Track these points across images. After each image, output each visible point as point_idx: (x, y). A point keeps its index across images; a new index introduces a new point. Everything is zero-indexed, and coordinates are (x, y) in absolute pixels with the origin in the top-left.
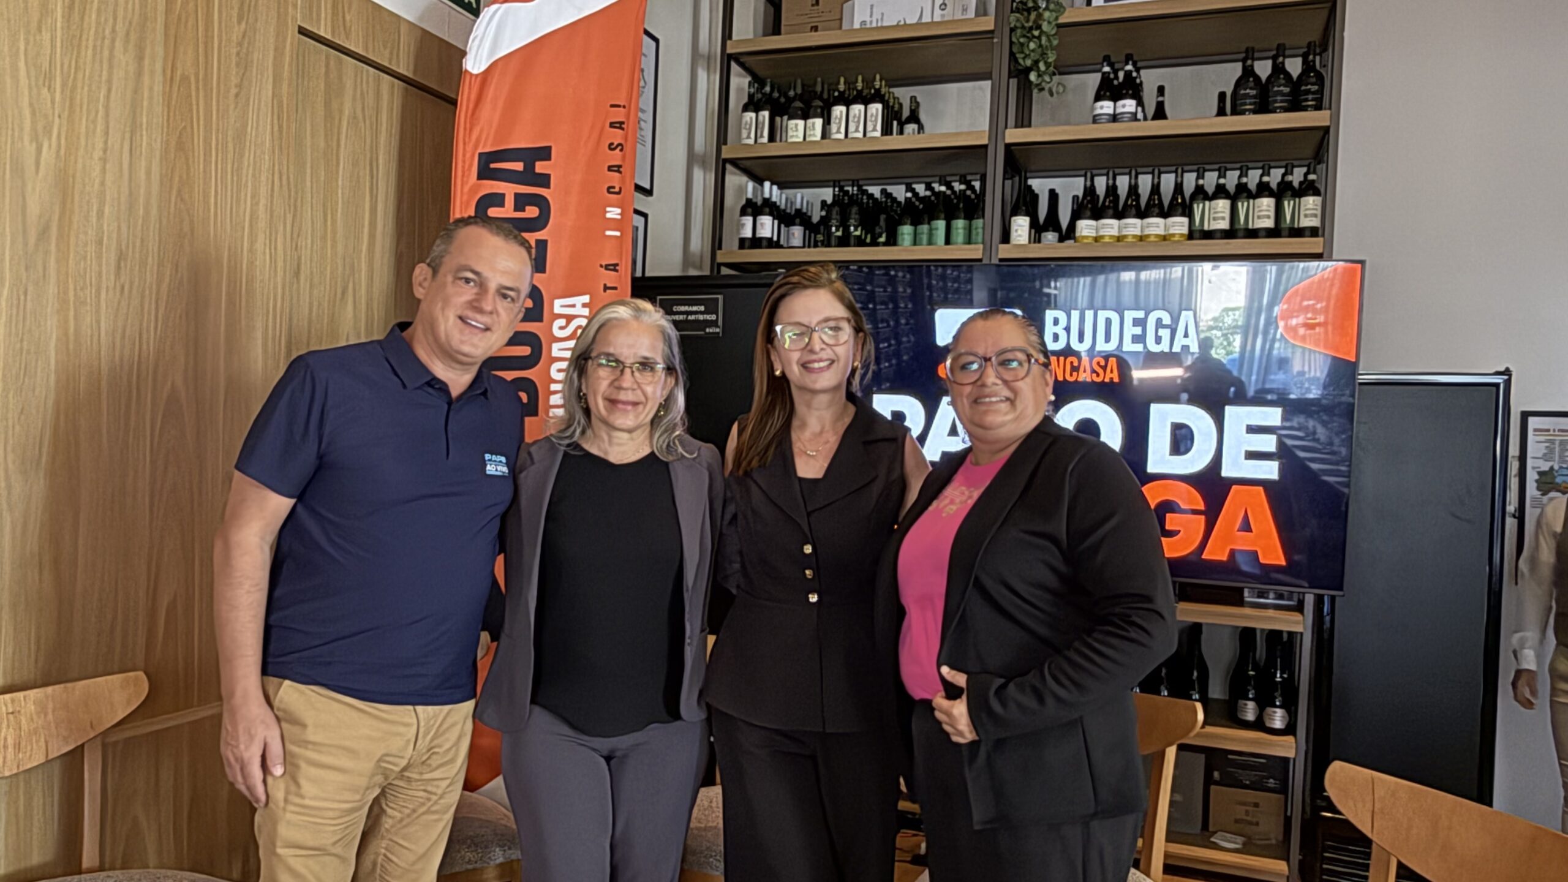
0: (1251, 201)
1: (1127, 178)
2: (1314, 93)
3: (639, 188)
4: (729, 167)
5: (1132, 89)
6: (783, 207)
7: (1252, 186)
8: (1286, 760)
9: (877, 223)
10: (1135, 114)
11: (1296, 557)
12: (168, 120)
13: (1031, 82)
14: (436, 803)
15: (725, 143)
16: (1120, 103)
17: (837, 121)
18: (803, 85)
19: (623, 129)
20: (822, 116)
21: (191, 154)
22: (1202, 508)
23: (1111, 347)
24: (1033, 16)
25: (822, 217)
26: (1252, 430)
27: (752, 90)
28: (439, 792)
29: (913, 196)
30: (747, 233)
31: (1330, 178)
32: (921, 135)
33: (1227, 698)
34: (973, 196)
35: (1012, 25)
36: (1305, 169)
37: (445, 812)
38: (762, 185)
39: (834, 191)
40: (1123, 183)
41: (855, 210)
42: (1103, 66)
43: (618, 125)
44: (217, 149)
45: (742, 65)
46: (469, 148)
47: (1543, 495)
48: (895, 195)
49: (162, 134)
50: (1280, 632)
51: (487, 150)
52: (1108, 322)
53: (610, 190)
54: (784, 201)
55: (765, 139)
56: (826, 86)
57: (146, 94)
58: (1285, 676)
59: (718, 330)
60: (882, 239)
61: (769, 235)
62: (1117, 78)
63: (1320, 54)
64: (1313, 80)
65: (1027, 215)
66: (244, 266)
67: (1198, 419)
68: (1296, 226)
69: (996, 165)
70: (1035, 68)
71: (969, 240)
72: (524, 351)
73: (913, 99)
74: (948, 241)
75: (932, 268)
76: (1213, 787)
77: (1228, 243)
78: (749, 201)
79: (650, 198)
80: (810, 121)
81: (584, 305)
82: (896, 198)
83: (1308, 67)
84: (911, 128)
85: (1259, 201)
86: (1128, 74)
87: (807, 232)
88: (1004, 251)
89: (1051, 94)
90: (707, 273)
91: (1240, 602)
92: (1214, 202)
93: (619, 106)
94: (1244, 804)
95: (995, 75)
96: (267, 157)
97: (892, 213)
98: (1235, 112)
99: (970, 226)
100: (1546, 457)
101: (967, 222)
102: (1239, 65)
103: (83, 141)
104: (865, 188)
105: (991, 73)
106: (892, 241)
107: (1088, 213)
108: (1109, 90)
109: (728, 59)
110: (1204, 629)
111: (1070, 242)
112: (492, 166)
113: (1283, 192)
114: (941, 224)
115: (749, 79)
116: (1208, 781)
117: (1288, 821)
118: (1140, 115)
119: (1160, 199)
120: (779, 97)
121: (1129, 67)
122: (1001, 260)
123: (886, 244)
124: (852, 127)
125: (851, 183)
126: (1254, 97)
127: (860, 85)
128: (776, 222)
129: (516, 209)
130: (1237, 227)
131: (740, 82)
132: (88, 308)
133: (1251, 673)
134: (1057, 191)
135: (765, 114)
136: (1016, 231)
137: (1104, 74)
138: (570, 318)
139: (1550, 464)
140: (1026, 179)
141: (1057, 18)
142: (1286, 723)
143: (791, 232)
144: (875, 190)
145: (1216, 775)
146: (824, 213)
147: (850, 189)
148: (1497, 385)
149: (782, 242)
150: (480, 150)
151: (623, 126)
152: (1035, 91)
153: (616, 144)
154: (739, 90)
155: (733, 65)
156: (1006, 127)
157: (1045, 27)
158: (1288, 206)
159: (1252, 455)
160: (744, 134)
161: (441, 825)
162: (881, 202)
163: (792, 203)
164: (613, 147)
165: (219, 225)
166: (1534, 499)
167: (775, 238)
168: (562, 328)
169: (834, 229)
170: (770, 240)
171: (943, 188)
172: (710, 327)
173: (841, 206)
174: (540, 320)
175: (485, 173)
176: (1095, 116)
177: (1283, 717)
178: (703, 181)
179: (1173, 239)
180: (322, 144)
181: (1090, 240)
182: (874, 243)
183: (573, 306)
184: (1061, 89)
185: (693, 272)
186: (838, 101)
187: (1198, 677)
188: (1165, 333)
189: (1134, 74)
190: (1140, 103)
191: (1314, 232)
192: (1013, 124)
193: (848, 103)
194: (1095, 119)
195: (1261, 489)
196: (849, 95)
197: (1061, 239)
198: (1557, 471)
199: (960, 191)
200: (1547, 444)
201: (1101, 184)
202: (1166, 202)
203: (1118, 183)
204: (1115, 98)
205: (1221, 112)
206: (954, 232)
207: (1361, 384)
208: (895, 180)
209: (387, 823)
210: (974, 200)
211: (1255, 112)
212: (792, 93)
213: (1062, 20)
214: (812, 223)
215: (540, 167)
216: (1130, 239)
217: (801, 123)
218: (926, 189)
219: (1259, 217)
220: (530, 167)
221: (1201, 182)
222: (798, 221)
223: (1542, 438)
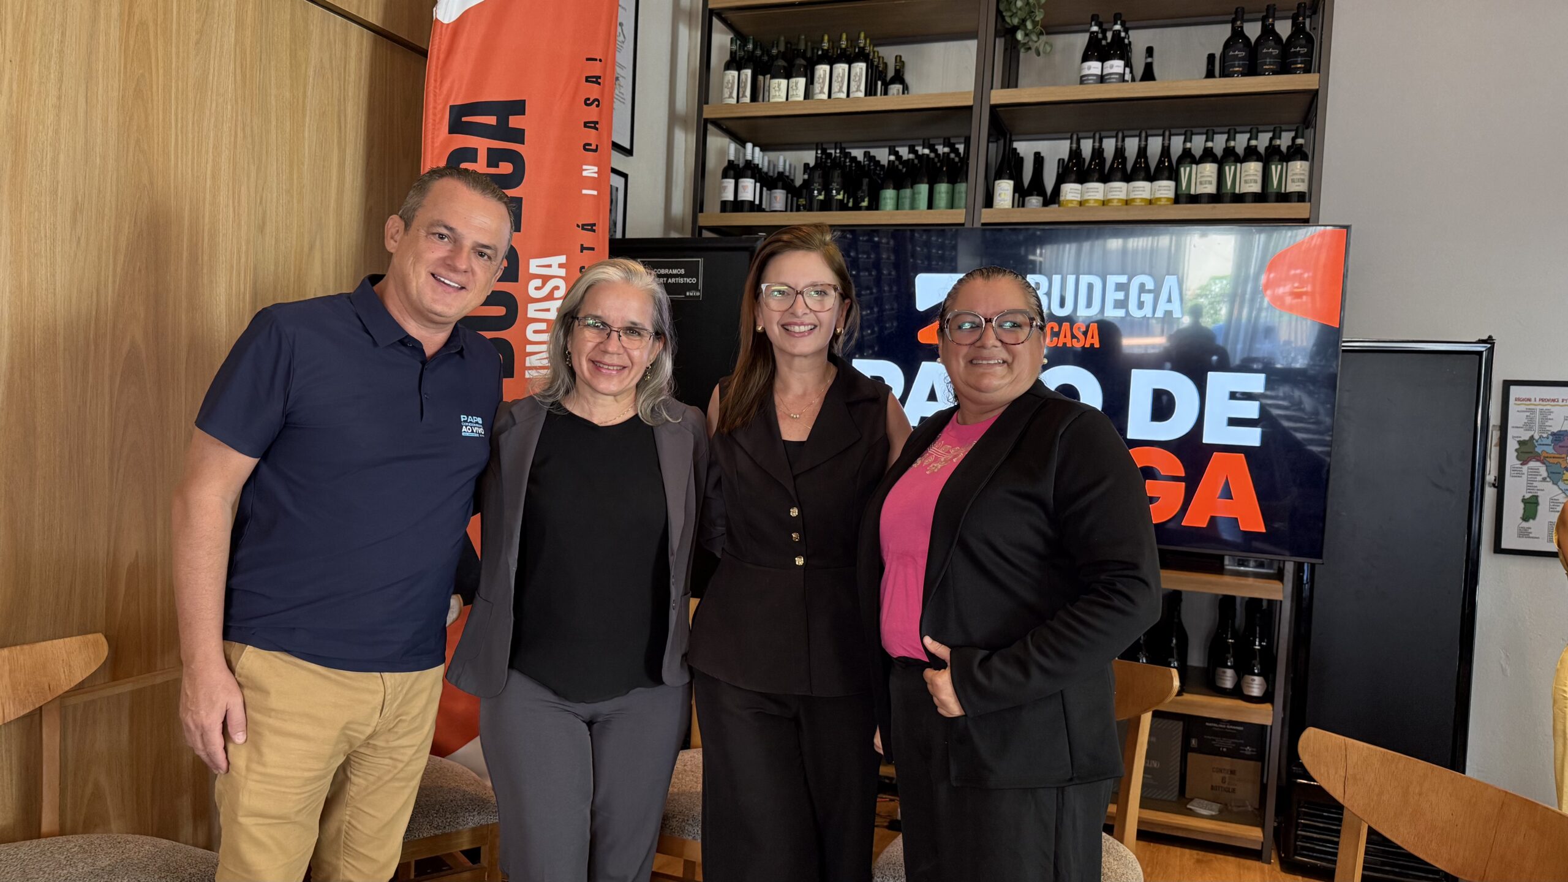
0: (1239, 165)
1: (1113, 141)
2: (1303, 55)
3: (616, 146)
4: (710, 127)
5: (1120, 49)
6: (765, 169)
7: (1240, 150)
8: (1263, 727)
9: (859, 186)
10: (1124, 74)
11: (1276, 525)
12: (125, 68)
13: (1018, 42)
14: (402, 770)
15: (707, 103)
16: (1108, 63)
17: (821, 81)
18: (787, 43)
19: (599, 84)
20: (806, 76)
21: (150, 105)
22: (1183, 475)
23: (1093, 312)
25: (804, 180)
26: (1233, 396)
27: (734, 47)
28: (406, 759)
29: (896, 159)
30: (729, 196)
31: (1317, 143)
32: (906, 95)
33: (1206, 666)
34: (957, 159)
36: (1293, 134)
37: (412, 779)
38: (744, 147)
39: (817, 153)
40: (1109, 146)
41: (837, 173)
42: (1091, 26)
43: (593, 80)
44: (177, 98)
45: (724, 21)
46: (440, 100)
47: (1521, 464)
48: (877, 159)
49: (119, 81)
50: (1261, 600)
51: (459, 102)
52: (1090, 287)
53: (586, 147)
54: (766, 164)
55: (747, 99)
56: (809, 44)
57: (102, 39)
58: (1264, 644)
59: (698, 294)
60: (865, 204)
61: (752, 199)
62: (1105, 38)
63: (1310, 17)
64: (1304, 42)
65: (1010, 179)
66: (207, 220)
67: (1180, 386)
68: (1283, 191)
69: (981, 126)
70: (1022, 27)
71: (952, 205)
72: (499, 311)
73: (898, 58)
74: (930, 206)
75: (916, 235)
76: (1189, 754)
77: (1215, 207)
78: (729, 161)
79: (630, 158)
80: (793, 80)
81: (561, 266)
82: (879, 161)
83: (1298, 29)
84: (895, 88)
85: (1246, 165)
86: (1116, 34)
87: (790, 196)
88: (987, 216)
89: (1038, 54)
90: (688, 235)
91: (1219, 569)
92: (1201, 166)
93: (596, 60)
94: (1220, 771)
95: (981, 33)
96: (229, 107)
97: (875, 177)
98: (1224, 74)
99: (953, 190)
100: (1528, 426)
101: (949, 185)
102: (1229, 27)
103: (35, 87)
104: (847, 151)
105: (978, 32)
106: (874, 205)
107: (1073, 177)
108: (1097, 51)
109: (710, 15)
110: (1184, 597)
111: (1055, 207)
112: (464, 119)
113: (1271, 156)
114: (924, 188)
115: (732, 36)
116: (1186, 749)
117: (1264, 788)
118: (1128, 77)
119: (1146, 162)
120: (763, 54)
121: (1118, 27)
122: (983, 224)
123: (868, 208)
124: (836, 87)
125: (833, 146)
126: (1242, 59)
127: (844, 44)
128: (758, 185)
129: (489, 165)
130: (1224, 191)
131: (722, 39)
132: (43, 260)
133: (1230, 641)
134: (1042, 155)
135: (748, 73)
136: (1000, 195)
137: (1093, 33)
138: (546, 279)
139: (1530, 433)
140: (1011, 142)
142: (1265, 688)
143: (773, 195)
144: (858, 153)
145: (1194, 742)
146: (806, 177)
147: (833, 151)
148: (1480, 353)
149: (764, 206)
150: (451, 103)
151: (599, 80)
152: (1022, 50)
153: (591, 100)
154: (721, 47)
155: (715, 21)
156: (992, 88)
158: (1275, 170)
159: (1234, 422)
160: (727, 95)
161: (407, 791)
162: (864, 165)
163: (774, 166)
164: (588, 102)
165: (180, 176)
166: (1513, 469)
167: (757, 202)
168: (537, 289)
169: (816, 192)
170: (752, 203)
171: (927, 151)
172: (690, 290)
173: (823, 170)
174: (516, 280)
175: (457, 127)
176: (1082, 77)
177: (1260, 685)
178: (685, 142)
179: (1159, 203)
180: (288, 94)
181: (1075, 204)
182: (857, 207)
183: (550, 266)
184: (1048, 49)
185: (674, 235)
186: (821, 60)
187: (1176, 644)
188: (1148, 298)
189: (1123, 34)
190: (1128, 64)
191: (1301, 197)
192: (1000, 86)
193: (831, 62)
194: (1083, 80)
195: (1243, 455)
196: (833, 54)
197: (1046, 204)
198: (1537, 441)
199: (944, 153)
200: (1528, 414)
201: (1087, 147)
202: (1153, 164)
203: (1104, 145)
204: (1103, 59)
205: (1210, 74)
206: (937, 196)
207: (1344, 351)
208: (878, 143)
209: (352, 790)
210: (957, 163)
211: (1244, 74)
212: (774, 51)
214: (795, 186)
215: (514, 122)
216: (1115, 203)
217: (784, 82)
218: (909, 153)
219: (1246, 182)
220: (503, 121)
221: (1188, 145)
222: (780, 184)
223: (1523, 408)
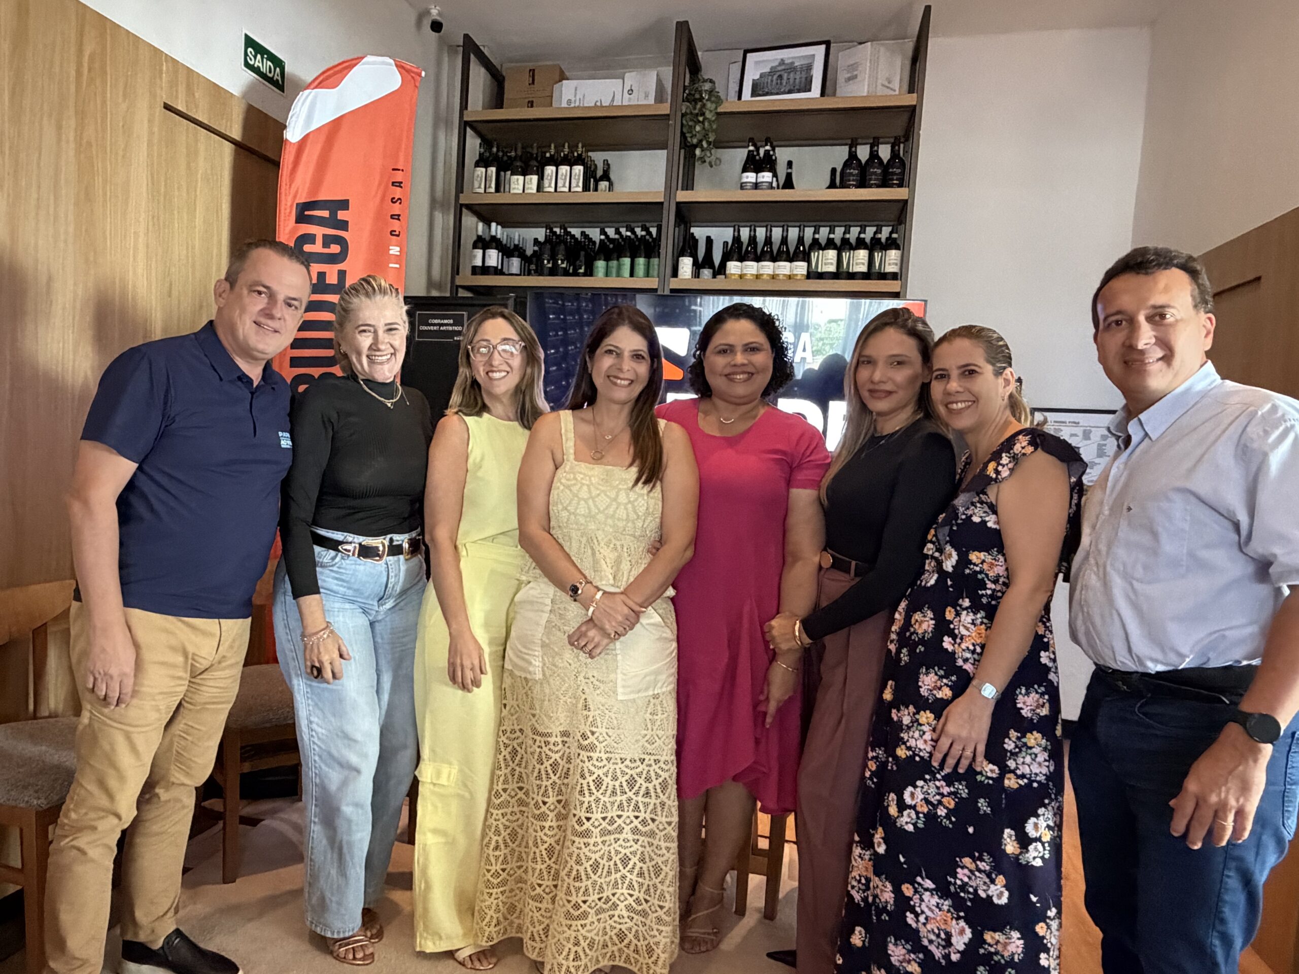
0: (852, 252)
1: (764, 229)
2: (898, 175)
4: (464, 210)
5: (769, 164)
6: (505, 242)
7: (853, 240)
9: (578, 258)
10: (771, 183)
13: (695, 155)
15: (462, 191)
16: (761, 174)
17: (549, 178)
18: (522, 148)
20: (537, 173)
24: (698, 106)
25: (535, 251)
27: (482, 150)
29: (605, 238)
30: (479, 262)
31: (907, 237)
32: (611, 191)
34: (651, 240)
35: (683, 111)
36: (890, 230)
38: (489, 225)
39: (545, 231)
40: (761, 233)
41: (561, 247)
42: (749, 145)
43: (397, 184)
45: (475, 130)
46: (289, 200)
48: (590, 237)
51: (303, 201)
53: (392, 233)
54: (505, 238)
55: (493, 190)
56: (540, 150)
60: (582, 271)
61: (495, 265)
62: (758, 154)
64: (898, 165)
65: (690, 255)
67: (811, 410)
68: (882, 272)
69: (669, 217)
70: (699, 145)
71: (647, 274)
73: (606, 162)
74: (632, 275)
77: (834, 283)
78: (478, 236)
80: (528, 177)
82: (592, 239)
83: (894, 155)
84: (604, 185)
85: (857, 252)
86: (767, 152)
87: (523, 263)
88: (674, 284)
90: (448, 294)
92: (825, 252)
93: (399, 170)
95: (670, 147)
97: (589, 251)
98: (843, 186)
99: (649, 263)
101: (646, 259)
102: (847, 149)
104: (569, 230)
105: (668, 145)
106: (589, 273)
107: (736, 257)
108: (753, 164)
109: (465, 125)
111: (723, 277)
112: (306, 213)
113: (874, 246)
114: (627, 261)
115: (480, 141)
118: (775, 185)
119: (787, 248)
120: (504, 156)
121: (768, 147)
122: (672, 291)
123: (584, 275)
124: (560, 183)
125: (559, 223)
126: (856, 175)
127: (566, 150)
128: (500, 254)
129: (324, 246)
130: (841, 271)
131: (474, 144)
134: (712, 238)
135: (493, 170)
136: (683, 268)
137: (749, 151)
140: (690, 227)
141: (716, 108)
143: (511, 262)
144: (576, 232)
146: (536, 249)
147: (558, 231)
149: (505, 270)
150: (297, 202)
151: (401, 185)
152: (698, 162)
153: (397, 198)
154: (473, 149)
155: (468, 129)
156: (677, 189)
157: (708, 115)
158: (877, 257)
160: (476, 184)
162: (581, 241)
163: (511, 239)
164: (393, 200)
167: (500, 267)
169: (545, 261)
170: (496, 268)
171: (629, 234)
173: (552, 244)
175: (301, 218)
176: (742, 183)
178: (443, 222)
179: (795, 278)
181: (736, 277)
182: (576, 274)
184: (718, 162)
185: (436, 293)
186: (549, 162)
189: (771, 152)
190: (775, 175)
191: (894, 277)
192: (682, 185)
193: (557, 164)
194: (742, 186)
196: (558, 158)
197: (714, 276)
199: (641, 236)
201: (745, 233)
202: (792, 250)
203: (757, 234)
204: (757, 171)
205: (833, 186)
206: (636, 267)
208: (592, 224)
210: (651, 243)
211: (856, 187)
212: (513, 154)
213: (720, 110)
214: (527, 256)
215: (341, 215)
216: (765, 277)
217: (521, 178)
218: (615, 234)
219: (857, 264)
220: (333, 214)
221: (817, 236)
222: (516, 253)
